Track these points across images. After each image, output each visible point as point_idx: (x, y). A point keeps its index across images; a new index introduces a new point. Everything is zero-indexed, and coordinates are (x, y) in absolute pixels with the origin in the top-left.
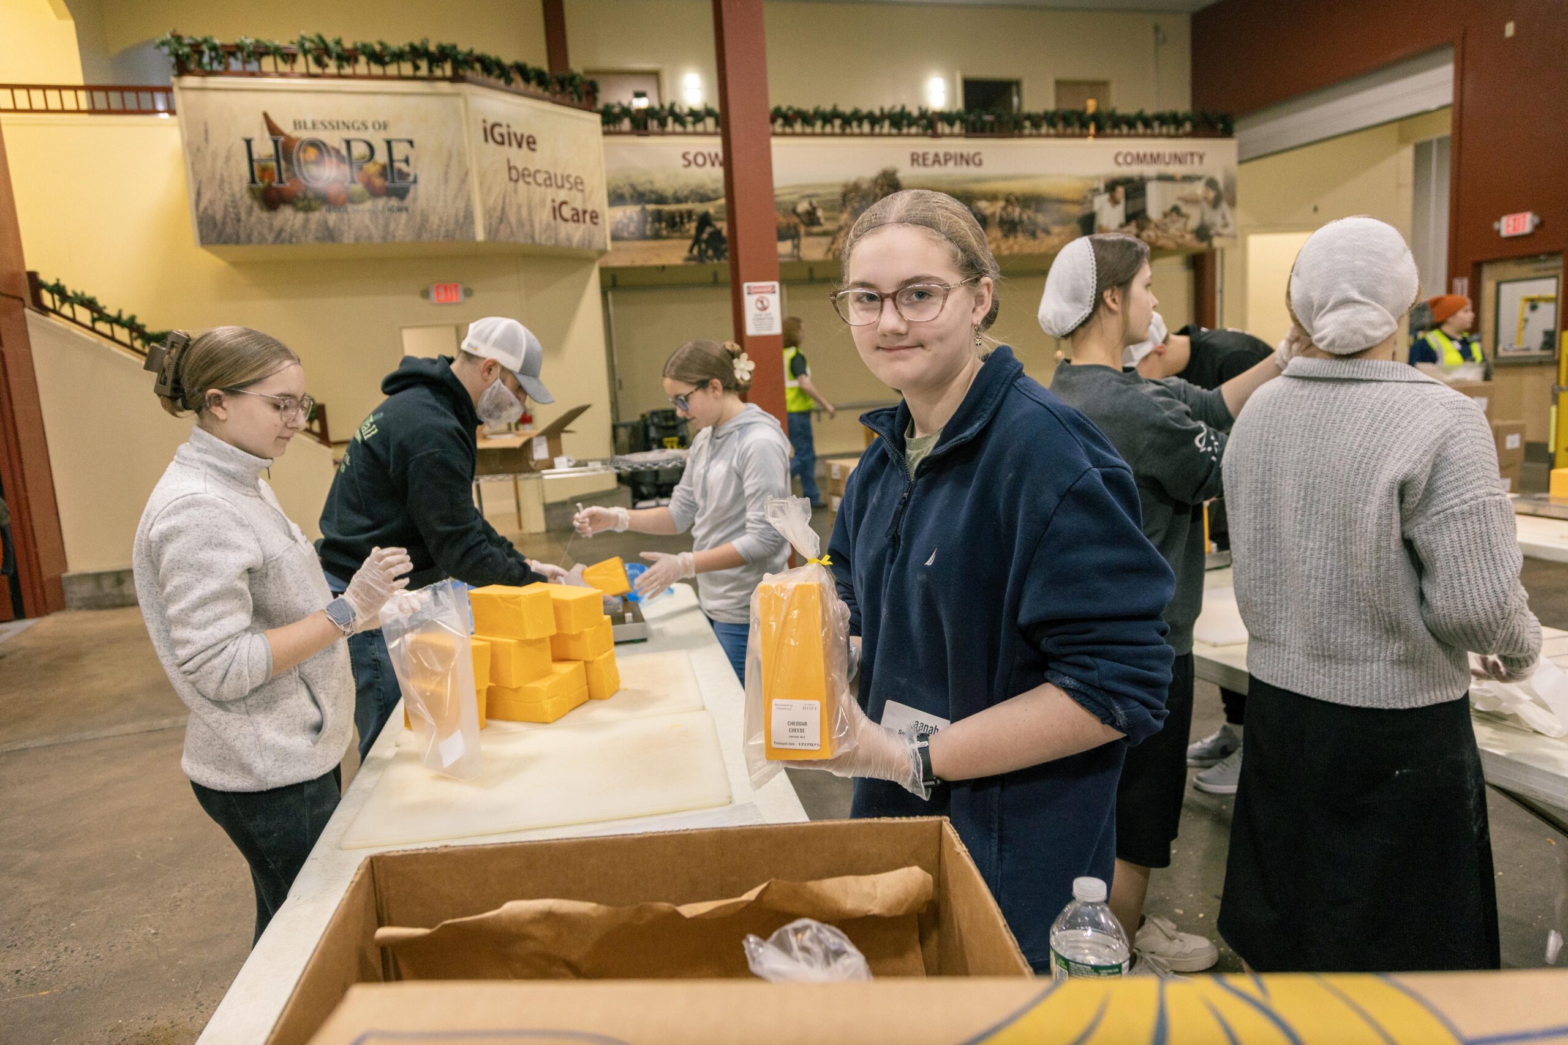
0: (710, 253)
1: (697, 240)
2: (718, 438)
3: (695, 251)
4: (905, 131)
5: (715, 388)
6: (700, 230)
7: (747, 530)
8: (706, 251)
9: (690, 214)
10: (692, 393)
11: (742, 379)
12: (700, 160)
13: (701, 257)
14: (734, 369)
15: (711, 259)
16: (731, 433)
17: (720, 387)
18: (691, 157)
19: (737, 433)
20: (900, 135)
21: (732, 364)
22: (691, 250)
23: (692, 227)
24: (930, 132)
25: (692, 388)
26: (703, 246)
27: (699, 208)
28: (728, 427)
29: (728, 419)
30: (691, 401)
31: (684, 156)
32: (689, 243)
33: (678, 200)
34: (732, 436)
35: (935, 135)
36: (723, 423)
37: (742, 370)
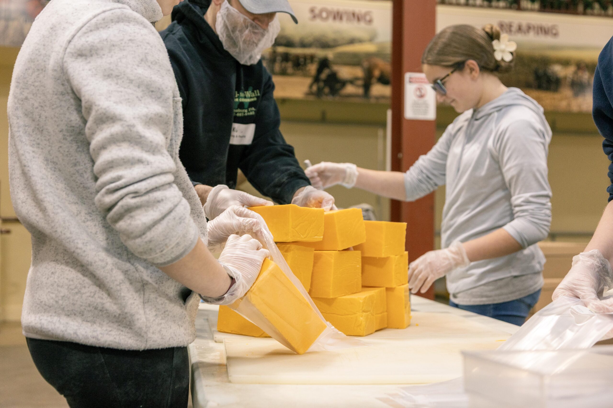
0: (327, 90)
1: (316, 79)
2: (477, 120)
3: (315, 88)
4: (494, 4)
5: (472, 70)
6: (320, 70)
7: (516, 215)
8: (323, 88)
9: (312, 58)
10: (448, 75)
11: (503, 60)
12: (324, 15)
13: (319, 93)
14: (494, 51)
15: (327, 95)
16: (489, 114)
17: (477, 68)
18: (317, 11)
19: (496, 114)
20: (490, 7)
21: (491, 46)
22: (311, 86)
23: (313, 68)
24: (515, 5)
25: (449, 71)
26: (322, 84)
27: (320, 53)
28: (486, 109)
29: (488, 101)
30: (447, 85)
31: (312, 11)
32: (308, 81)
33: (303, 45)
34: (491, 117)
35: (519, 9)
36: (483, 104)
37: (503, 51)
